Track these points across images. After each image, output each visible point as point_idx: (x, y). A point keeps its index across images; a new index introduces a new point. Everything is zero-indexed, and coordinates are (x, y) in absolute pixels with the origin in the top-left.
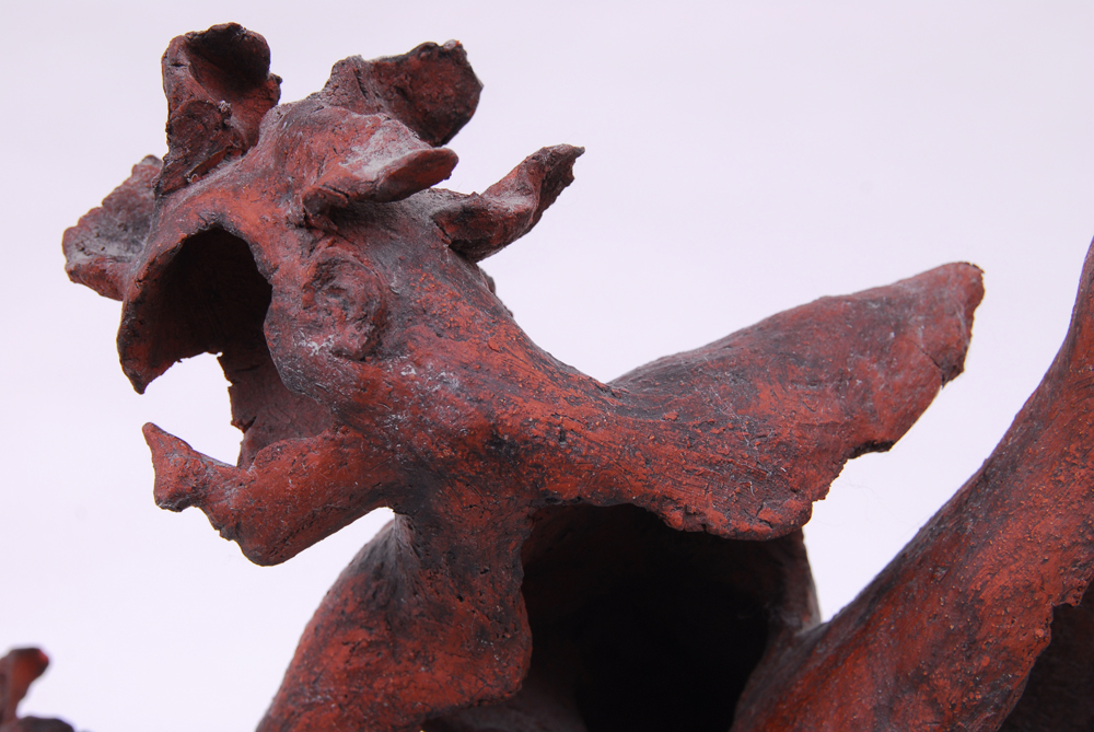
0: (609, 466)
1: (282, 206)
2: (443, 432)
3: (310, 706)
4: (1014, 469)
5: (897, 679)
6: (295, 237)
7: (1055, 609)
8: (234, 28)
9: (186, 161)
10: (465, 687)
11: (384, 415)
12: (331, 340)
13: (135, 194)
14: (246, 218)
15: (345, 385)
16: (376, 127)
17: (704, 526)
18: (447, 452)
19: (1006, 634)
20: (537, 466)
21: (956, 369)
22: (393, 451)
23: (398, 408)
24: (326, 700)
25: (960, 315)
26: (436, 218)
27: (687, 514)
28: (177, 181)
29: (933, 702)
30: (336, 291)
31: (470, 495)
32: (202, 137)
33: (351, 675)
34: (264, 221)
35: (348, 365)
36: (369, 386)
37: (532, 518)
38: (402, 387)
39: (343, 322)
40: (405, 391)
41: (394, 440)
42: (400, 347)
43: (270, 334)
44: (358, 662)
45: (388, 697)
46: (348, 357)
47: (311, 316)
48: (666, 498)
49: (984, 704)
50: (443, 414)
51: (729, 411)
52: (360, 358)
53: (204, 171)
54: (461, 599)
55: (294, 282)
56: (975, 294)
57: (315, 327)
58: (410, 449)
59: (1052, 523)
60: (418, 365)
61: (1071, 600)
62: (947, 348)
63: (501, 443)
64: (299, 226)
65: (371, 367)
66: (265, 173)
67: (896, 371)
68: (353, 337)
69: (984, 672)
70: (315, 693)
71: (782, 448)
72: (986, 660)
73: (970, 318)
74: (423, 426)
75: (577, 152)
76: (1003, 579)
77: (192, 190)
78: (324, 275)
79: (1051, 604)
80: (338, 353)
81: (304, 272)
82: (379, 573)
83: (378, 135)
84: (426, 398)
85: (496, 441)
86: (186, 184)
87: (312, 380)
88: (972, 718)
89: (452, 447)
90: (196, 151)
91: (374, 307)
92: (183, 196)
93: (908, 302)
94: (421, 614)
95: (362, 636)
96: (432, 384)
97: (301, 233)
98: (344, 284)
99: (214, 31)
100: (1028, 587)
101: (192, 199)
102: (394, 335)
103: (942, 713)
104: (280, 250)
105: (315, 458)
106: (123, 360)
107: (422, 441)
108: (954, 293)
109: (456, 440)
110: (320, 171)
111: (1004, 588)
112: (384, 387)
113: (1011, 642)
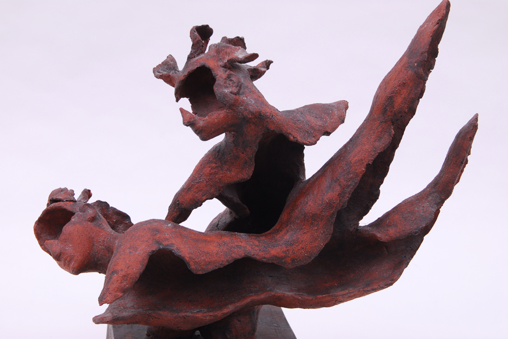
0: (280, 124)
1: (219, 63)
2: (250, 112)
3: (198, 183)
4: (358, 138)
5: (332, 181)
6: (222, 69)
7: (367, 164)
8: (208, 26)
9: (195, 52)
10: (239, 176)
11: (239, 107)
12: (230, 90)
13: (168, 62)
14: (211, 64)
15: (232, 100)
16: (239, 49)
17: (297, 140)
18: (250, 116)
19: (356, 170)
20: (267, 122)
21: (343, 122)
22: (239, 115)
23: (242, 106)
24: (203, 181)
25: (344, 110)
26: (248, 69)
27: (294, 138)
28: (193, 56)
29: (340, 185)
30: (231, 80)
31: (253, 127)
32: (199, 48)
33: (211, 174)
34: (215, 65)
35: (233, 95)
36: (237, 100)
37: (263, 134)
38: (243, 101)
39: (233, 87)
40: (244, 102)
41: (240, 113)
42: (243, 93)
43: (215, 88)
44: (212, 171)
45: (219, 179)
46: (233, 94)
47: (225, 85)
48: (290, 134)
49: (351, 185)
50: (251, 108)
51: (301, 119)
52: (235, 94)
53: (198, 55)
54: (243, 153)
55: (222, 78)
56: (347, 108)
57: (227, 87)
58: (243, 115)
59: (367, 147)
60: (246, 97)
61: (370, 163)
62: (341, 116)
63: (261, 115)
64: (223, 67)
65: (237, 96)
66: (214, 56)
67: (332, 119)
68: (235, 90)
69: (351, 178)
70: (200, 179)
71: (312, 127)
72: (352, 175)
73: (346, 112)
74: (246, 110)
75: (272, 62)
76: (356, 158)
77: (196, 58)
78: (229, 77)
79: (366, 163)
80: (231, 93)
81: (224, 76)
82: (219, 152)
83: (240, 50)
84: (248, 104)
85: (260, 115)
86: (195, 57)
87: (225, 98)
88: (348, 188)
89: (251, 115)
90: (198, 50)
91: (240, 84)
92: (195, 59)
93: (333, 106)
94: (231, 159)
95: (214, 165)
96: (249, 101)
97: (223, 68)
98: (233, 79)
99: (203, 26)
100: (362, 160)
101: (197, 60)
102: (242, 91)
103: (341, 187)
104: (218, 71)
105: (222, 116)
106: (175, 94)
107: (245, 113)
108: (342, 106)
109: (253, 114)
110: (229, 56)
111: (356, 160)
112: (240, 101)
113: (357, 171)
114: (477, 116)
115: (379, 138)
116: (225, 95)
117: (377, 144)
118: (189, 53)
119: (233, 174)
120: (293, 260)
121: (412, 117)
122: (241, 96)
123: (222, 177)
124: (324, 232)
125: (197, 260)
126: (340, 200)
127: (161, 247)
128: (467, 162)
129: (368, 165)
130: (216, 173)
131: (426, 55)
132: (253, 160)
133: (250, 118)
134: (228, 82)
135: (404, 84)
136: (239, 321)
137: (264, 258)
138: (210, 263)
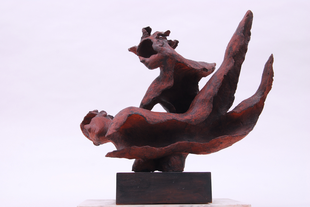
0: (182, 59)
2: (168, 53)
9: (144, 36)
10: (167, 85)
11: (163, 51)
12: (159, 45)
15: (160, 49)
20: (176, 58)
23: (165, 51)
30: (159, 42)
31: (170, 60)
34: (152, 38)
44: (155, 86)
50: (169, 52)
52: (161, 46)
53: (146, 37)
54: (168, 74)
57: (158, 44)
63: (173, 55)
64: (155, 38)
65: (162, 47)
68: (161, 45)
72: (218, 81)
74: (167, 52)
79: (223, 75)
80: (159, 46)
81: (156, 41)
82: (158, 78)
84: (167, 50)
88: (217, 86)
95: (156, 83)
104: (154, 40)
107: (166, 54)
109: (170, 54)
113: (220, 79)
114: (272, 55)
115: (228, 64)
116: (157, 47)
117: (228, 67)
118: (142, 36)
119: (164, 85)
120: (195, 120)
121: (244, 61)
122: (164, 47)
123: (160, 87)
124: (208, 107)
125: (149, 117)
126: (214, 92)
127: (133, 113)
128: (273, 80)
129: (225, 76)
130: (157, 86)
131: (244, 28)
132: (173, 77)
133: (169, 56)
134: (158, 42)
135: (236, 40)
136: (174, 158)
137: (182, 120)
138: (156, 119)
